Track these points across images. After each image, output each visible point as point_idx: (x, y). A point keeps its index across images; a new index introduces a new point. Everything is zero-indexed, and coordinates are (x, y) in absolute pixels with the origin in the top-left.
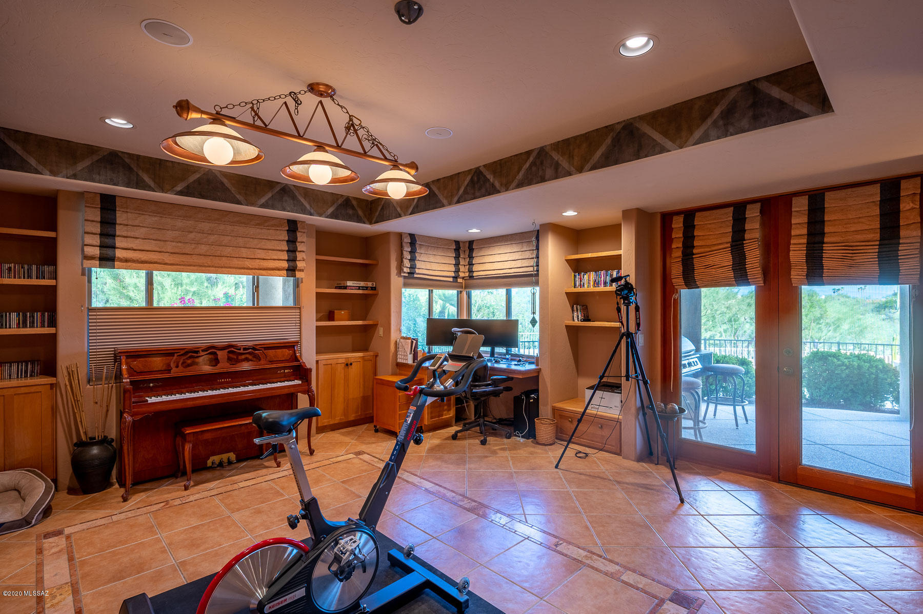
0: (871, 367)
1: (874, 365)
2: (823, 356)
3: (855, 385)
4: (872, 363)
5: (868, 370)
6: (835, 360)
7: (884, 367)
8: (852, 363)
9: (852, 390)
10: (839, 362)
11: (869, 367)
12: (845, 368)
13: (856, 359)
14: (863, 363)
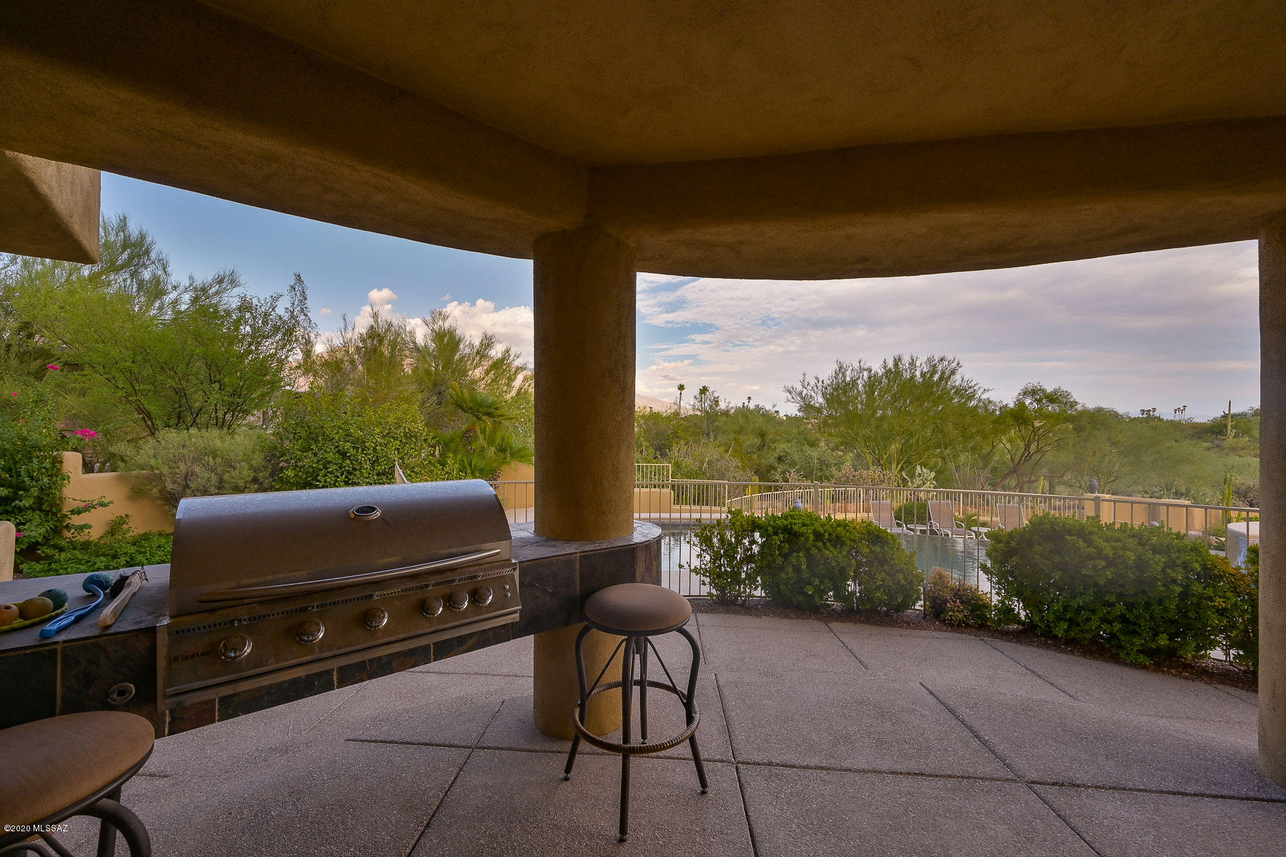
0: (1172, 564)
1: (1179, 562)
2: (1055, 531)
3: (1130, 607)
4: (1174, 556)
5: (1163, 571)
6: (1081, 543)
7: (1204, 567)
8: (1121, 552)
9: (1123, 619)
10: (1091, 550)
11: (1166, 566)
12: (1104, 564)
13: (1132, 543)
14: (1149, 555)
